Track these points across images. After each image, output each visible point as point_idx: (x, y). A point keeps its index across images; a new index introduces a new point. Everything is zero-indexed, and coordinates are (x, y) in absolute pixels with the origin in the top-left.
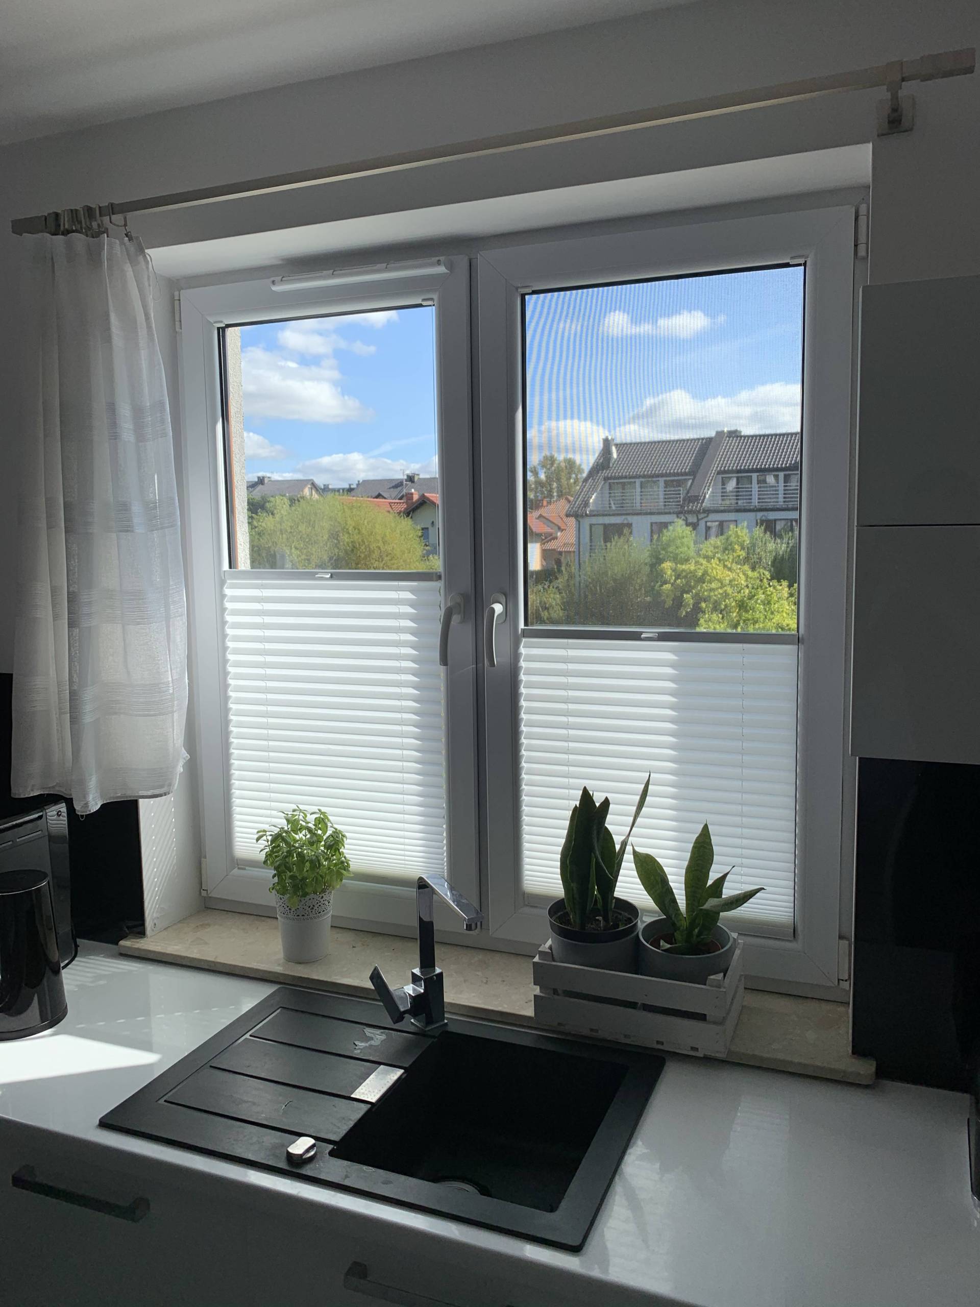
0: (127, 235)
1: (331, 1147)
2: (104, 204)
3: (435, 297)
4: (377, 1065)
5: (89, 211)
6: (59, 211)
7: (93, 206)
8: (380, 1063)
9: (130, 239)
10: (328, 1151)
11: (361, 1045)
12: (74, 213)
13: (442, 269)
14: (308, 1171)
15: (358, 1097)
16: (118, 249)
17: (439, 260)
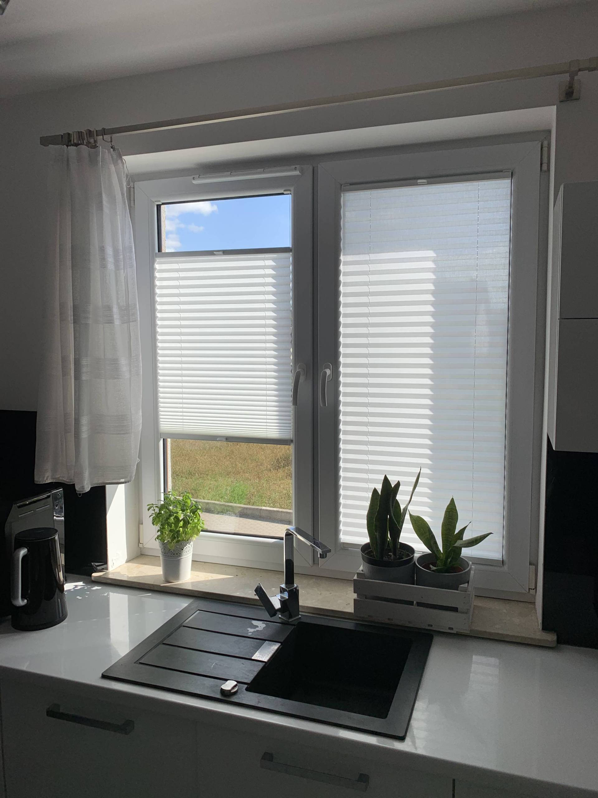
0: (112, 147)
1: (246, 686)
2: (99, 128)
3: (292, 189)
4: (264, 641)
5: (90, 133)
6: (71, 133)
7: (92, 130)
8: (266, 640)
9: (114, 150)
10: (244, 688)
11: (251, 630)
12: (80, 134)
13: (297, 173)
14: (234, 699)
15: (256, 659)
16: (107, 155)
17: (296, 167)
